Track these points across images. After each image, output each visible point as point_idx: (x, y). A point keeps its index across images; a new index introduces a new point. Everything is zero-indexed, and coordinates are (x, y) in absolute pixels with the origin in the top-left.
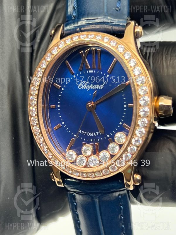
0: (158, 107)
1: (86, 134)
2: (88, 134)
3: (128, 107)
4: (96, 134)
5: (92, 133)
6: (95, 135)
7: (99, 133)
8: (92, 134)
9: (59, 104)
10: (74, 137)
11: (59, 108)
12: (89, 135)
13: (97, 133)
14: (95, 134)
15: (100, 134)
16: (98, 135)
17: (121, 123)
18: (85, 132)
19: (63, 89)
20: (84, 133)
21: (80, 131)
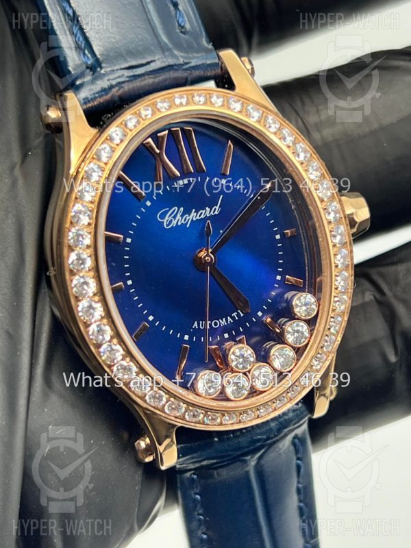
3: (286, 237)
4: (233, 318)
6: (232, 321)
7: (238, 313)
9: (129, 278)
10: (186, 342)
11: (131, 287)
12: (218, 325)
13: (234, 314)
14: (230, 319)
15: (242, 315)
16: (237, 318)
17: (279, 278)
19: (129, 240)
21: (196, 324)
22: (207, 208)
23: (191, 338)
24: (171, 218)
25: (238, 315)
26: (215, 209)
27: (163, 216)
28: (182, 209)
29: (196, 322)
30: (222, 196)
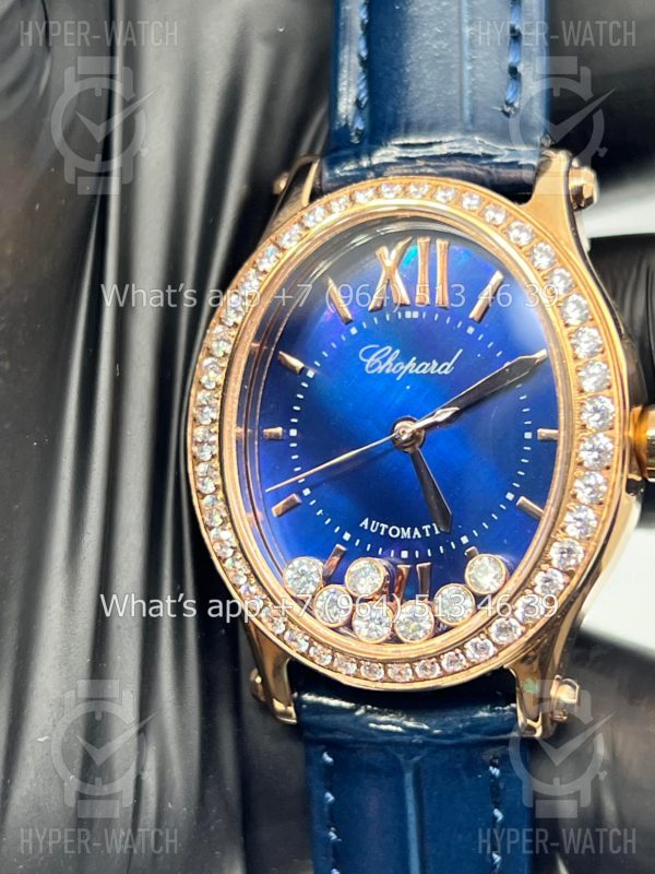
0: (644, 443)
1: (387, 531)
2: (394, 532)
3: (539, 438)
4: (423, 532)
5: (409, 529)
6: (419, 536)
7: (432, 527)
8: (406, 533)
9: (294, 426)
10: (344, 543)
11: (293, 439)
12: (397, 535)
13: (426, 527)
14: (416, 532)
15: (437, 532)
16: (428, 535)
17: (510, 496)
18: (384, 526)
19: (311, 374)
20: (380, 528)
21: (366, 522)
22: (434, 362)
23: (352, 540)
24: (378, 360)
25: (432, 530)
26: (445, 367)
27: (367, 354)
28: (398, 352)
29: (367, 520)
30: (461, 351)
